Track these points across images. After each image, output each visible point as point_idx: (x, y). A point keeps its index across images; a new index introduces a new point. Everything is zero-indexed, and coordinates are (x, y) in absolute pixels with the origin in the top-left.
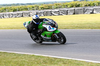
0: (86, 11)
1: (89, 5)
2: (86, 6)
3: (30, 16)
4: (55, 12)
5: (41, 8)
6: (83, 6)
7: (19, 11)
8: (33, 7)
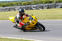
0: (57, 6)
1: (59, 2)
2: (57, 2)
3: (15, 10)
4: (34, 7)
5: (23, 4)
6: (54, 2)
7: (7, 6)
8: (17, 4)
